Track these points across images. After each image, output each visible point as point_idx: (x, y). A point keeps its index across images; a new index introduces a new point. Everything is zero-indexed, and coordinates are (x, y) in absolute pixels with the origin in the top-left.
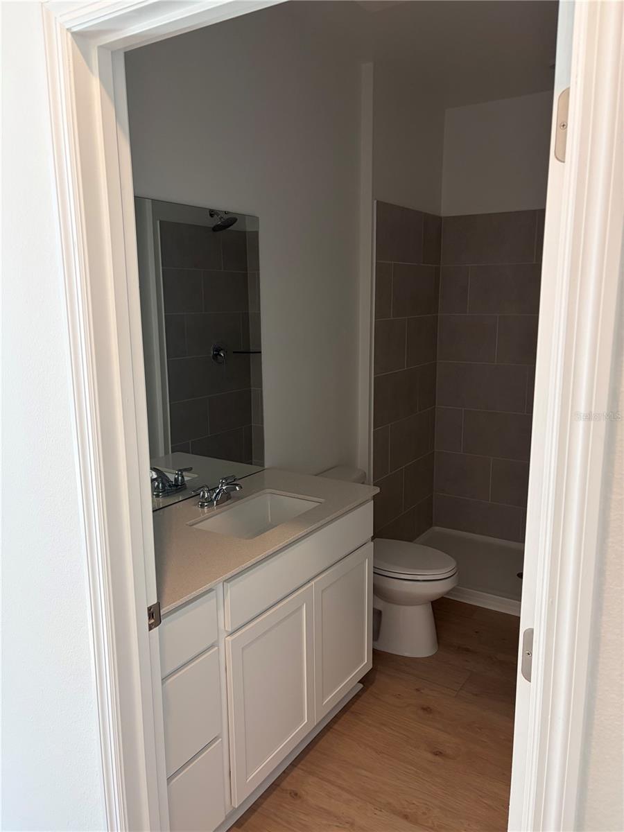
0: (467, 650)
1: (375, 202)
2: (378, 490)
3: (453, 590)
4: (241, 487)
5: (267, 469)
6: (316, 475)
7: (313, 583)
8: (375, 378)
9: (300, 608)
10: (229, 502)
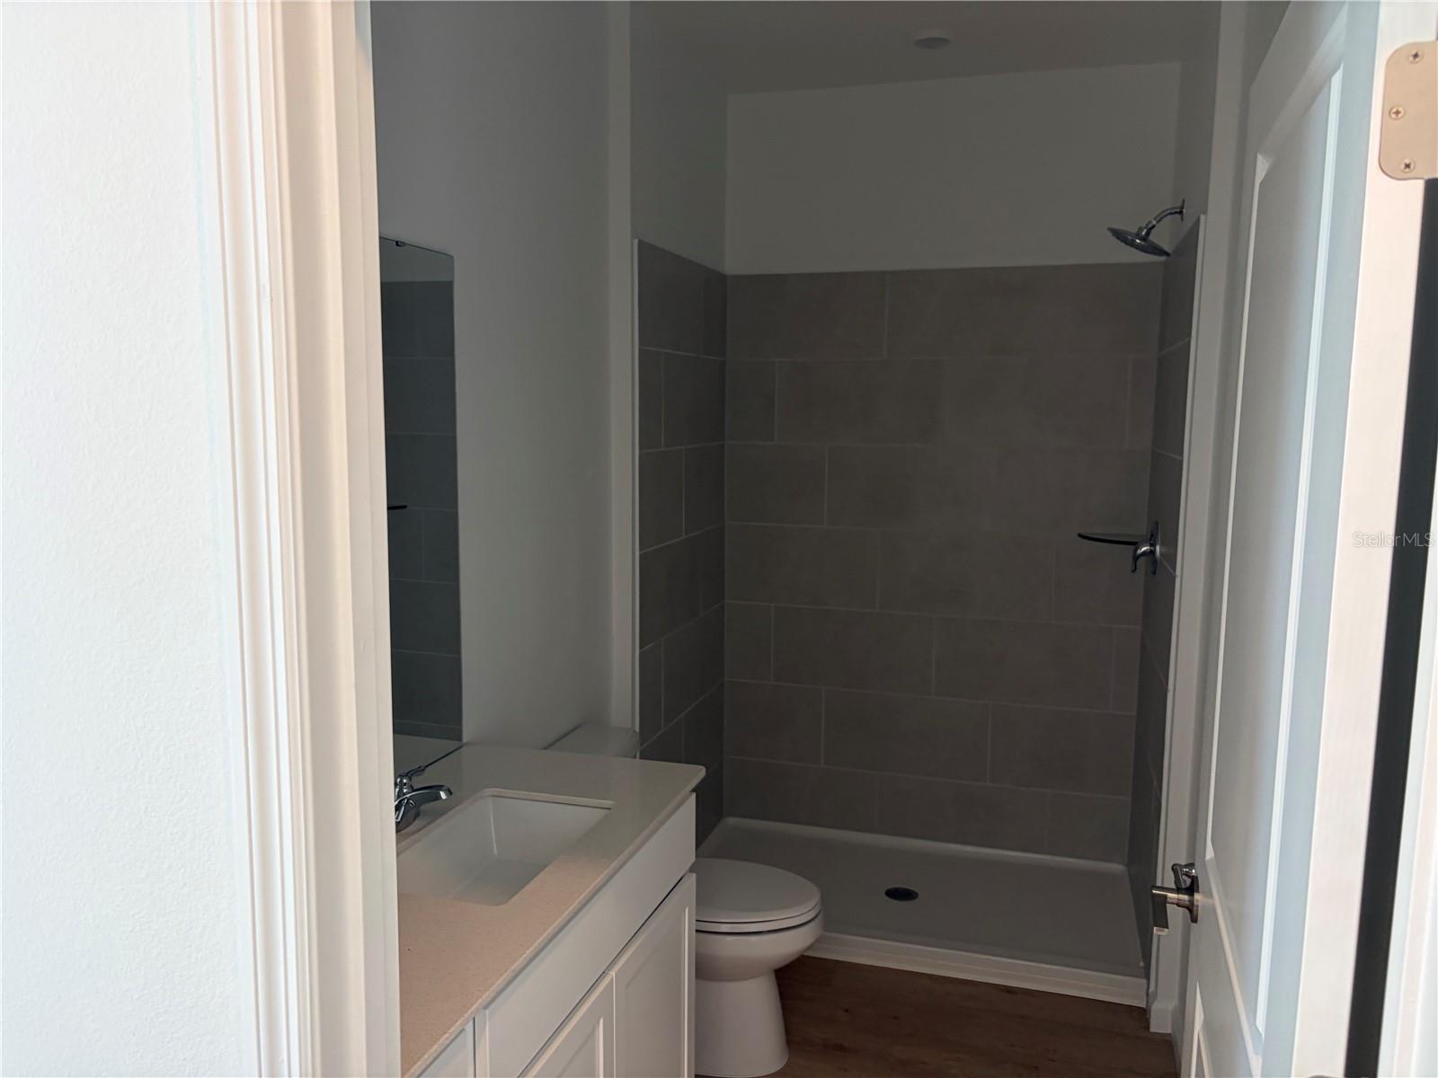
0: (841, 1048)
1: (636, 241)
2: (699, 773)
3: (818, 940)
4: (449, 792)
5: (466, 744)
6: (545, 749)
7: (613, 973)
8: (641, 556)
9: (592, 1035)
10: (417, 823)
